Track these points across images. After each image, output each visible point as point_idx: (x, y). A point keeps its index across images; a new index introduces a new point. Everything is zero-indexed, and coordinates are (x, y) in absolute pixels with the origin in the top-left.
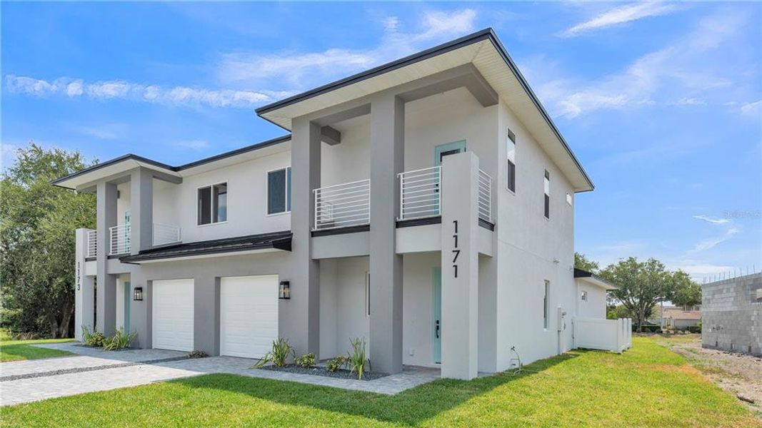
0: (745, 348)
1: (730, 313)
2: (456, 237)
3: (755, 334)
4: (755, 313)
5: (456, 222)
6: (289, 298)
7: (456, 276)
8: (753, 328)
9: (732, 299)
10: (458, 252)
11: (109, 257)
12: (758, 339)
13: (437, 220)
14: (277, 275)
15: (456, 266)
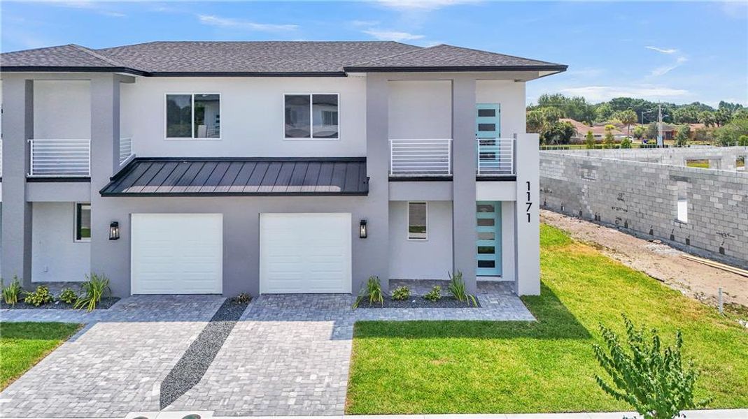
0: (576, 212)
1: (560, 181)
2: (529, 193)
3: (586, 203)
4: (586, 187)
5: (529, 183)
6: (366, 237)
7: (529, 221)
8: (583, 198)
9: (562, 171)
10: (531, 204)
11: (29, 180)
12: (588, 207)
13: (514, 179)
14: (350, 214)
15: (529, 214)
